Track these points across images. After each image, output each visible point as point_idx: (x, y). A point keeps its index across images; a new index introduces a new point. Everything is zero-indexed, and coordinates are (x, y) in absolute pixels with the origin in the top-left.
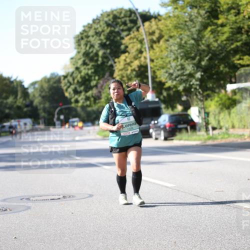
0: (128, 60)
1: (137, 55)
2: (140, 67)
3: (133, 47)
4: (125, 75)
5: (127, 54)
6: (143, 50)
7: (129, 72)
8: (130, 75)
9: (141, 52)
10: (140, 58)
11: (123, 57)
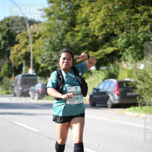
0: (19, 49)
1: (25, 46)
2: (26, 53)
3: (22, 41)
4: (16, 57)
5: (18, 45)
6: (28, 43)
7: (19, 56)
8: (20, 57)
9: (27, 44)
10: (26, 47)
11: (16, 46)
